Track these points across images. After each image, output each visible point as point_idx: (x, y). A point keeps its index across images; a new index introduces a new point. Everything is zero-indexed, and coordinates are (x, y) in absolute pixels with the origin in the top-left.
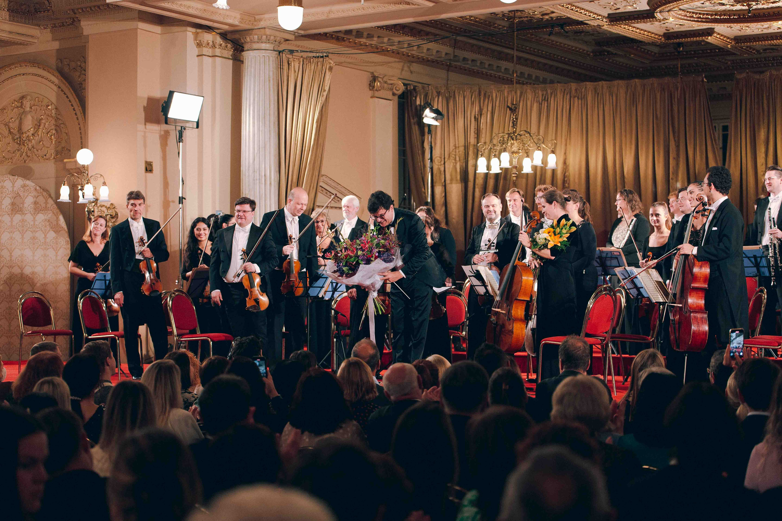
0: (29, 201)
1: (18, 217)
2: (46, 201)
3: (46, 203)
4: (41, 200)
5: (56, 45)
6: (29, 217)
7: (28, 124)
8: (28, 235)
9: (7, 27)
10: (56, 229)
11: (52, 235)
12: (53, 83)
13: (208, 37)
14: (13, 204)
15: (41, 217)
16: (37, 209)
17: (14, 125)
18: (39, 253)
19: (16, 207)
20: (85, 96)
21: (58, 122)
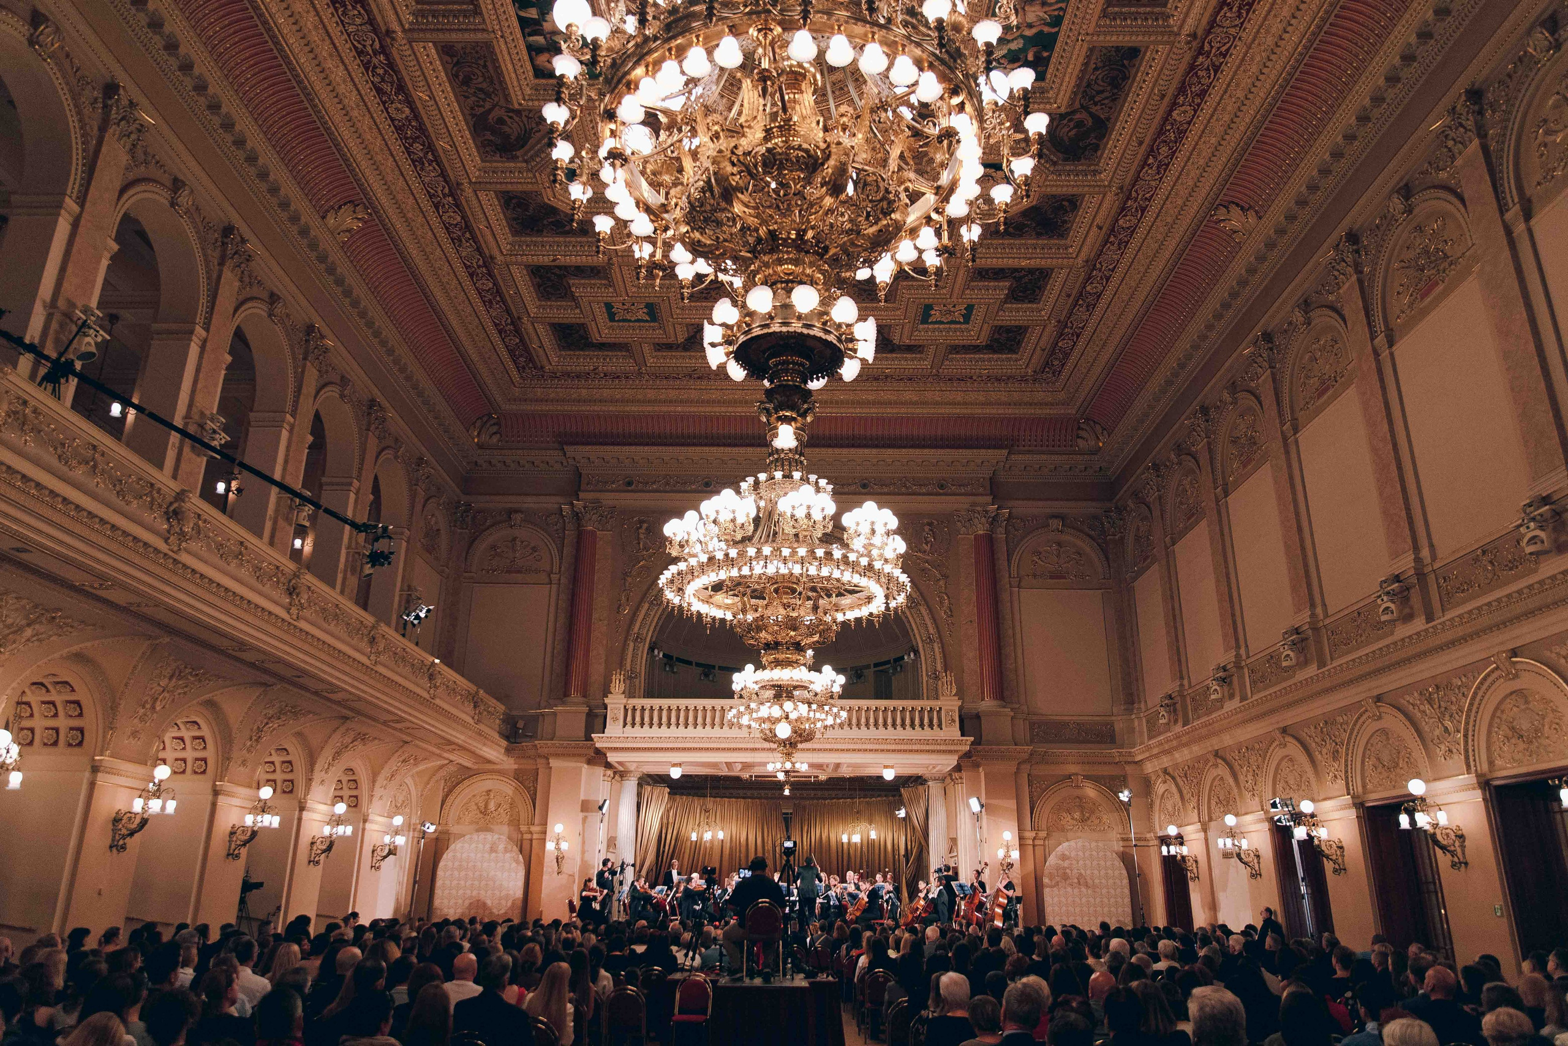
0: (501, 847)
1: (494, 855)
3: (513, 848)
4: (510, 847)
5: (516, 767)
6: (501, 855)
7: (492, 806)
8: (500, 864)
9: (501, 757)
10: (517, 862)
11: (514, 865)
12: (512, 786)
13: (610, 772)
14: (491, 848)
15: (508, 855)
16: (506, 850)
17: (482, 805)
18: (506, 874)
19: (493, 850)
20: (535, 794)
21: (512, 805)
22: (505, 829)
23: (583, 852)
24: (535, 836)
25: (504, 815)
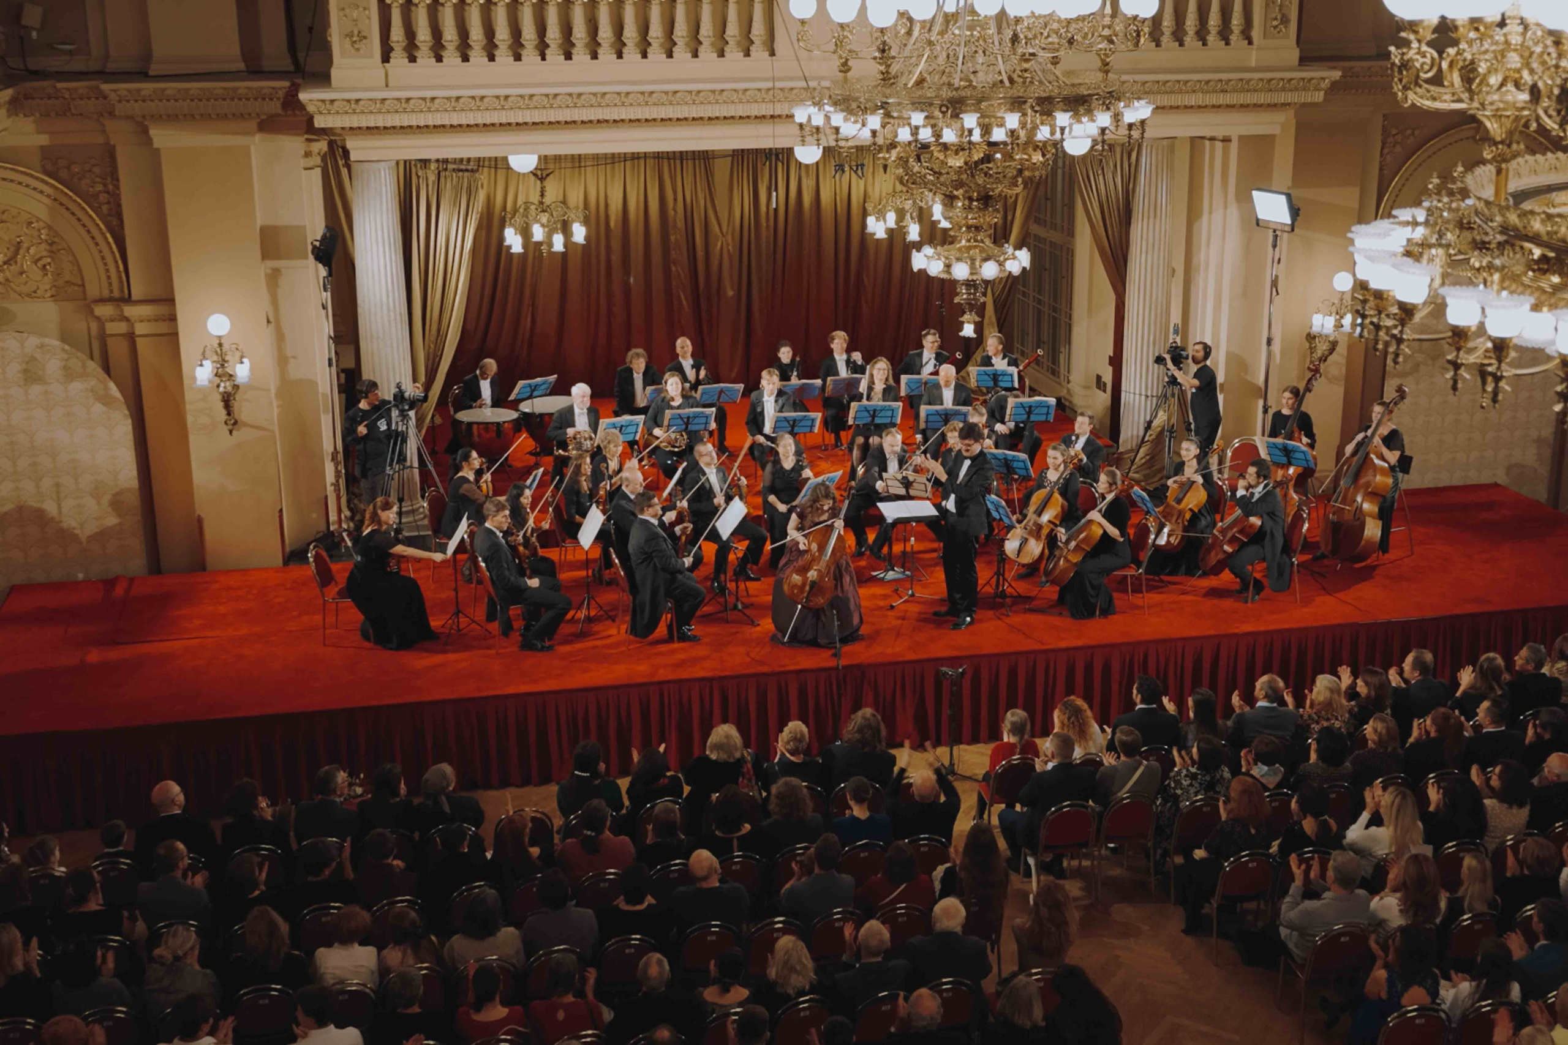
0: (53, 366)
1: (36, 390)
2: (84, 364)
3: (84, 366)
5: (43, 140)
6: (56, 388)
8: (59, 410)
10: (106, 400)
11: (99, 408)
12: (42, 192)
13: (316, 146)
14: (25, 371)
15: (76, 386)
16: (69, 374)
18: (81, 433)
19: (31, 375)
20: (120, 216)
21: (56, 246)
22: (48, 311)
23: (282, 361)
24: (140, 329)
25: (35, 272)
